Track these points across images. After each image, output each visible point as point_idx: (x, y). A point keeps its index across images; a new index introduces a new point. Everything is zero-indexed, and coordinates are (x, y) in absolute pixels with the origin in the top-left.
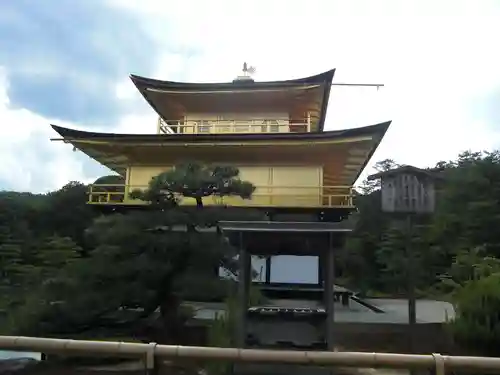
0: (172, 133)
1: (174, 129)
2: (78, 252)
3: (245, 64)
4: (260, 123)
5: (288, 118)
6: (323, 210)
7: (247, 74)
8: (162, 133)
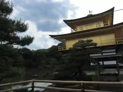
0: (75, 31)
1: (75, 30)
2: (57, 61)
3: (89, 11)
4: (96, 25)
5: (103, 22)
6: (116, 45)
7: (90, 13)
8: (72, 32)
